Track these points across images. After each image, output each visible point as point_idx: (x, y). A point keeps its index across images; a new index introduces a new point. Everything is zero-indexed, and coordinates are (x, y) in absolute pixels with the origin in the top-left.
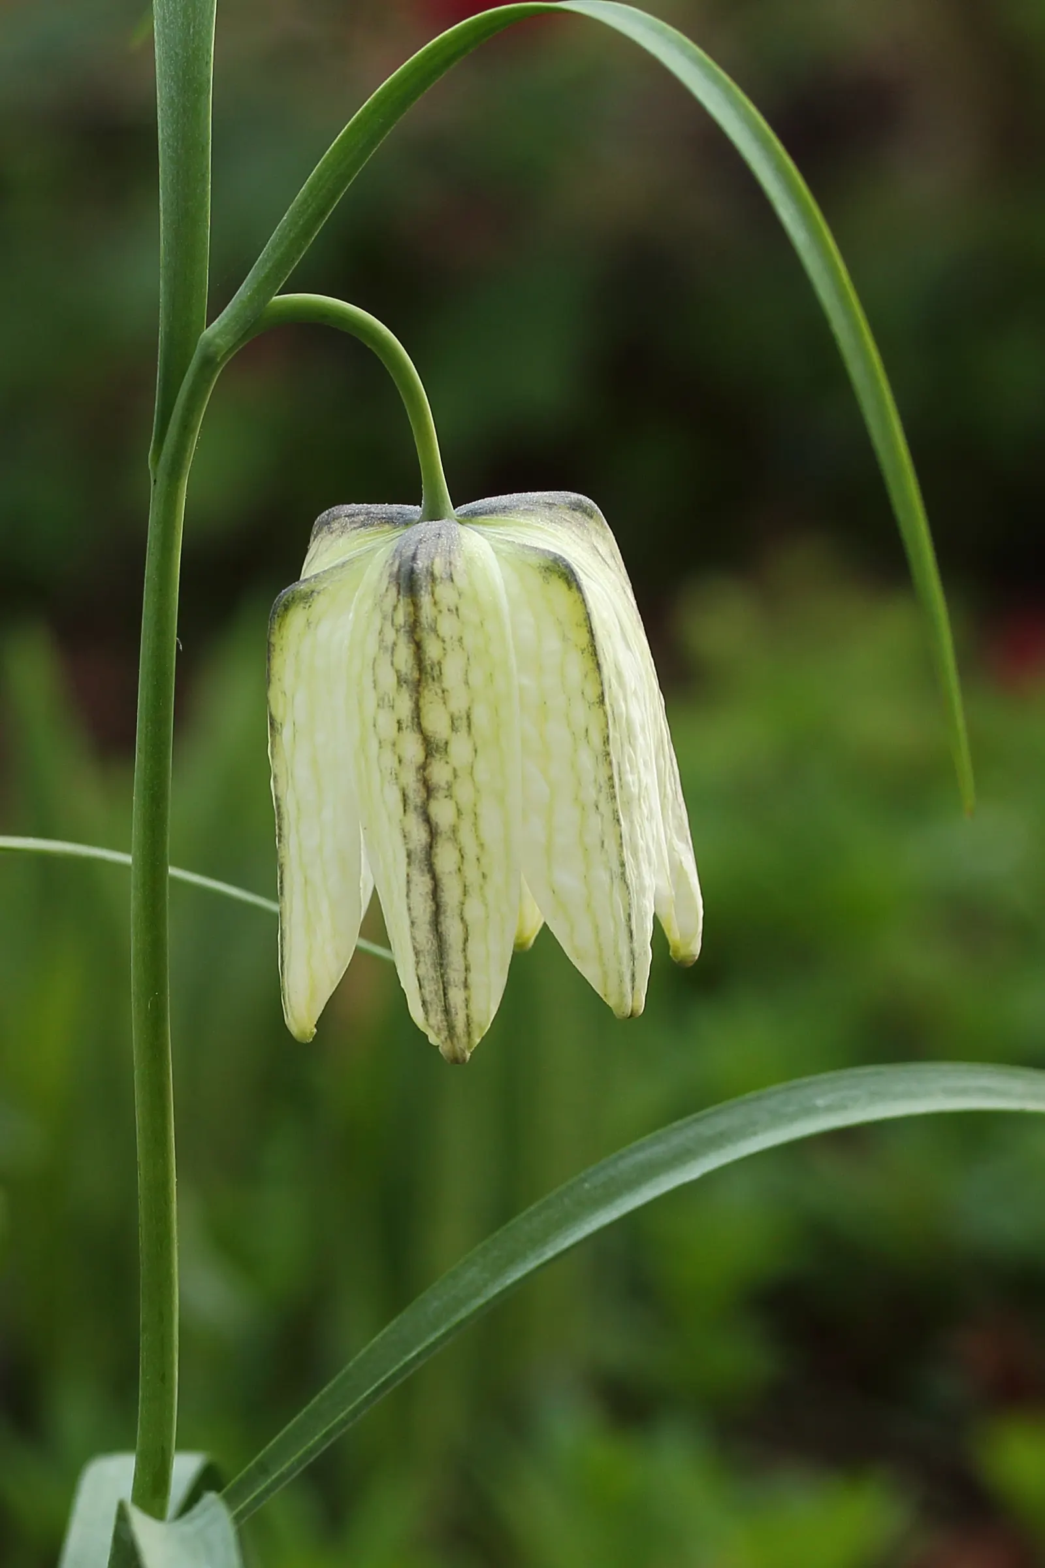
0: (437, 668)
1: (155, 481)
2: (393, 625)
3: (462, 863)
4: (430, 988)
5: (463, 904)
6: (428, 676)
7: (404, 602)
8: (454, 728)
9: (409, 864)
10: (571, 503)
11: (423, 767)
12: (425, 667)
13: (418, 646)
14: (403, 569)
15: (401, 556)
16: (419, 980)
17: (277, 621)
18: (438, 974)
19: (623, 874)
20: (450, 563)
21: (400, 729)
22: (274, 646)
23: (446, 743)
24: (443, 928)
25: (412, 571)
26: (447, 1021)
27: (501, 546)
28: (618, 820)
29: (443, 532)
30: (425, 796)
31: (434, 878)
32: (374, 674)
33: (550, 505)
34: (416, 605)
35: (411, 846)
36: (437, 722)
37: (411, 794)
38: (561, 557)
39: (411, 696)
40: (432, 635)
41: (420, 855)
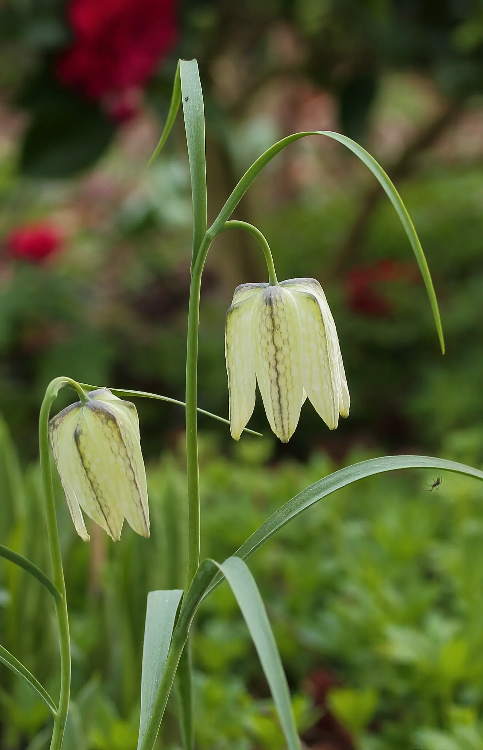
0: (278, 326)
1: (192, 276)
2: (265, 314)
3: (287, 383)
4: (278, 420)
5: (287, 395)
6: (276, 328)
7: (268, 307)
8: (284, 344)
9: (271, 384)
10: (311, 281)
11: (275, 355)
12: (275, 326)
13: (273, 320)
14: (267, 299)
15: (266, 295)
16: (274, 418)
17: (229, 316)
18: (280, 416)
19: (332, 386)
20: (281, 297)
21: (268, 344)
22: (228, 323)
23: (282, 348)
24: (281, 402)
25: (270, 299)
26: (283, 430)
27: (295, 292)
28: (330, 371)
29: (277, 288)
30: (276, 363)
31: (279, 387)
32: (260, 329)
33: (306, 282)
34: (272, 308)
35: (272, 378)
36: (279, 342)
37: (271, 363)
38: (312, 294)
39: (271, 335)
40: (277, 317)
41: (274, 381)
